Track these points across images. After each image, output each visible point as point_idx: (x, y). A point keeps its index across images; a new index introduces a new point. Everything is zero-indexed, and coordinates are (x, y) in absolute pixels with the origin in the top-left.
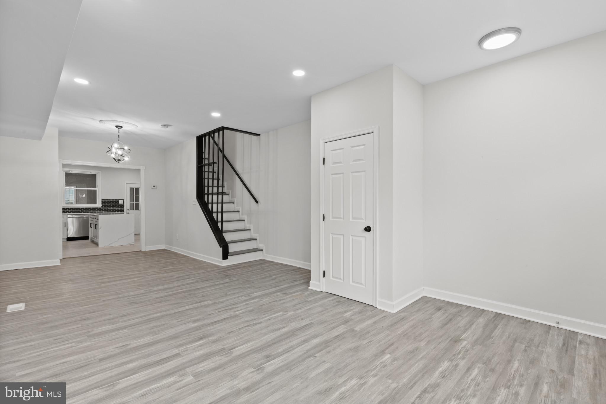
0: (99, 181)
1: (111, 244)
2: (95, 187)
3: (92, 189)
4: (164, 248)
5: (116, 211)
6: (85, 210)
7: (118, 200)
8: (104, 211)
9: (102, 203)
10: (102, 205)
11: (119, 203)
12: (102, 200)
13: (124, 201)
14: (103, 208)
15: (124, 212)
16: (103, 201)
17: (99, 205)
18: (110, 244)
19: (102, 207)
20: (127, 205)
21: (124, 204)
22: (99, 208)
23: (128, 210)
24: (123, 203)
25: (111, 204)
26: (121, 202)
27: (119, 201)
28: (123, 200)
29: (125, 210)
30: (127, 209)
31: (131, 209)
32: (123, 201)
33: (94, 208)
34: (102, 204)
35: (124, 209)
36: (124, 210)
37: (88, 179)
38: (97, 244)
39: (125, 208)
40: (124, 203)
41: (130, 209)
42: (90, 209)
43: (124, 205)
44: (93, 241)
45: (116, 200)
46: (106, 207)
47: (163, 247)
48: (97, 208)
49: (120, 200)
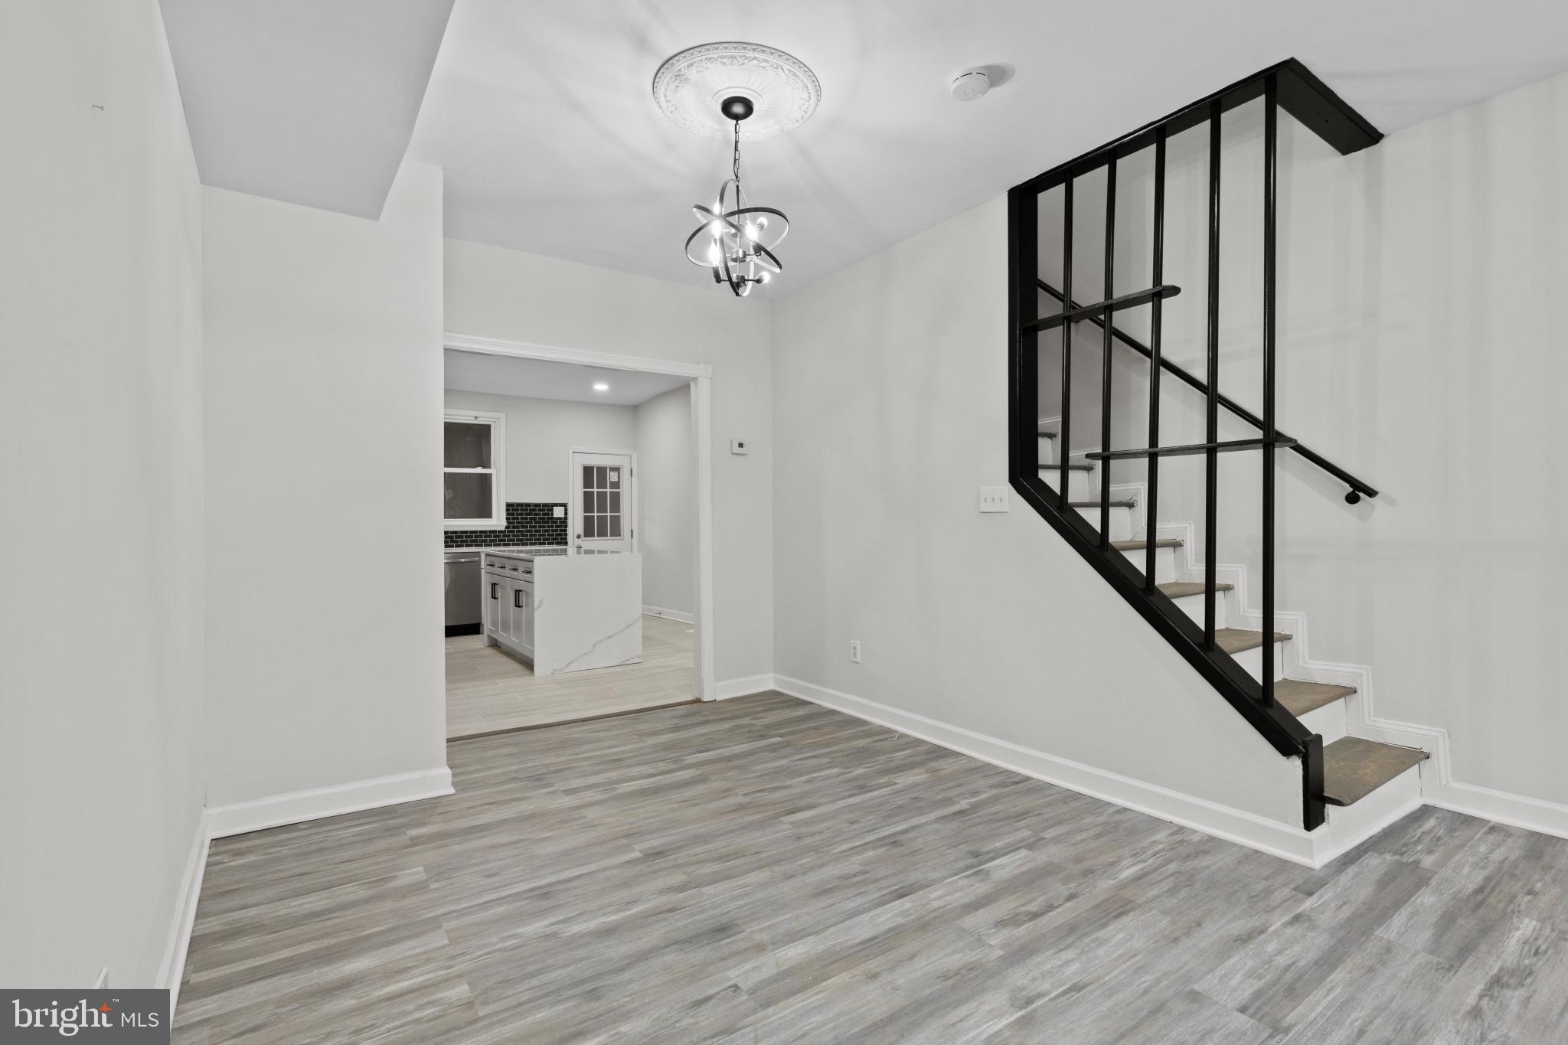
0: (499, 446)
1: (573, 662)
2: (487, 465)
3: (479, 470)
4: (770, 686)
5: (544, 539)
6: (462, 537)
7: (550, 507)
8: (514, 540)
9: (508, 514)
10: (508, 523)
11: (555, 516)
12: (508, 505)
13: (566, 510)
14: (511, 532)
15: (566, 543)
16: (511, 508)
17: (498, 521)
18: (568, 665)
19: (507, 527)
20: (575, 525)
21: (566, 518)
22: (500, 532)
23: (579, 537)
24: (563, 516)
25: (531, 518)
26: (558, 512)
27: (552, 510)
28: (565, 505)
29: (570, 538)
30: (576, 534)
31: (586, 535)
32: (563, 508)
33: (485, 532)
34: (507, 519)
35: (566, 535)
36: (566, 539)
37: (468, 439)
38: (528, 664)
39: (569, 530)
40: (566, 514)
41: (582, 535)
42: (476, 537)
43: (566, 522)
44: (496, 640)
45: (545, 505)
46: (518, 527)
47: (766, 682)
48: (495, 532)
49: (556, 505)
